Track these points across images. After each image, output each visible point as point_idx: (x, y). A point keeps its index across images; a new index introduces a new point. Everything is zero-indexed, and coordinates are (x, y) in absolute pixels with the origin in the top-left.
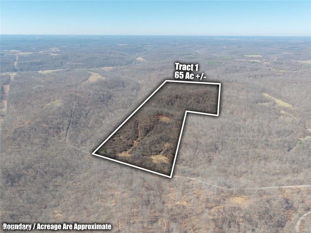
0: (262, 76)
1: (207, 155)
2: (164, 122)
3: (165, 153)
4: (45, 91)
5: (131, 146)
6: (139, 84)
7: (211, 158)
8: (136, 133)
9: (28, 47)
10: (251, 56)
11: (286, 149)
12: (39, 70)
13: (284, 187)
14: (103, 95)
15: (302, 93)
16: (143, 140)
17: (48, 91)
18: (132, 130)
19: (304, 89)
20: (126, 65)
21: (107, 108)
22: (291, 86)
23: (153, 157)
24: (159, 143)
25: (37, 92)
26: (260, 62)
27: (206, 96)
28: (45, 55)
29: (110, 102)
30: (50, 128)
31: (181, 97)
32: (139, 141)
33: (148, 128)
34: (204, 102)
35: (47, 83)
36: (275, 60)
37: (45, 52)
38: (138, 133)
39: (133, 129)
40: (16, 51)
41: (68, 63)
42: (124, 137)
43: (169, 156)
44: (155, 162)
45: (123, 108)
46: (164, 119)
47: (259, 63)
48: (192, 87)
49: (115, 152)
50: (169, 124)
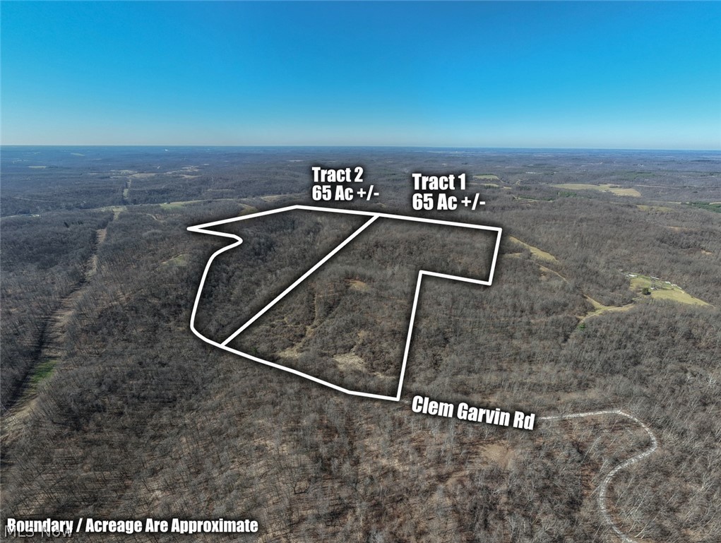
0: (503, 209)
1: (429, 352)
2: (357, 292)
3: (359, 349)
4: (163, 239)
5: (302, 336)
6: (318, 224)
7: (438, 357)
8: (310, 311)
9: (150, 165)
10: (482, 177)
11: (561, 339)
12: (164, 202)
13: (567, 416)
14: (259, 244)
15: (567, 236)
16: (321, 325)
17: (167, 239)
18: (303, 307)
19: (568, 230)
20: (299, 192)
21: (265, 267)
22: (547, 224)
23: (339, 359)
24: (348, 331)
25: (149, 242)
26: (497, 186)
27: (422, 243)
28: (174, 177)
29: (270, 256)
30: (164, 306)
31: (384, 246)
32: (316, 326)
33: (332, 303)
34: (420, 253)
35: (168, 225)
36: (518, 183)
37: (175, 173)
38: (314, 312)
39: (305, 304)
40: (130, 172)
41: (209, 190)
42: (291, 320)
43: (366, 356)
44: (341, 367)
45: (291, 264)
46: (357, 285)
47: (496, 188)
48: (400, 227)
49: (273, 348)
50: (366, 294)
